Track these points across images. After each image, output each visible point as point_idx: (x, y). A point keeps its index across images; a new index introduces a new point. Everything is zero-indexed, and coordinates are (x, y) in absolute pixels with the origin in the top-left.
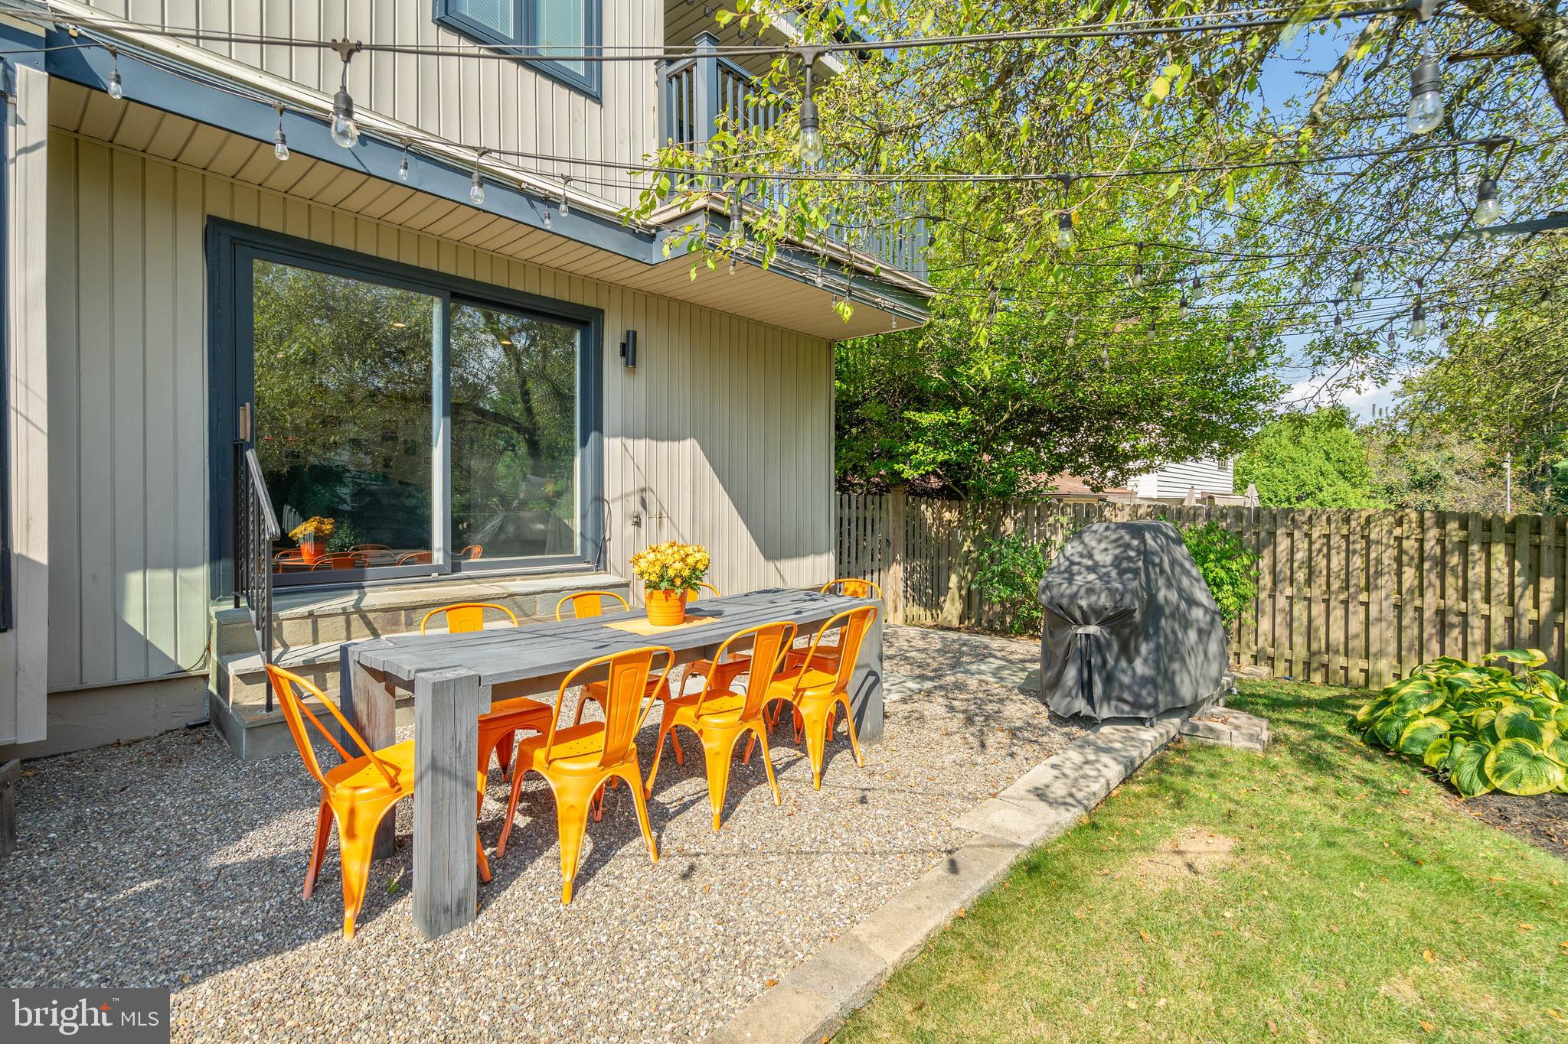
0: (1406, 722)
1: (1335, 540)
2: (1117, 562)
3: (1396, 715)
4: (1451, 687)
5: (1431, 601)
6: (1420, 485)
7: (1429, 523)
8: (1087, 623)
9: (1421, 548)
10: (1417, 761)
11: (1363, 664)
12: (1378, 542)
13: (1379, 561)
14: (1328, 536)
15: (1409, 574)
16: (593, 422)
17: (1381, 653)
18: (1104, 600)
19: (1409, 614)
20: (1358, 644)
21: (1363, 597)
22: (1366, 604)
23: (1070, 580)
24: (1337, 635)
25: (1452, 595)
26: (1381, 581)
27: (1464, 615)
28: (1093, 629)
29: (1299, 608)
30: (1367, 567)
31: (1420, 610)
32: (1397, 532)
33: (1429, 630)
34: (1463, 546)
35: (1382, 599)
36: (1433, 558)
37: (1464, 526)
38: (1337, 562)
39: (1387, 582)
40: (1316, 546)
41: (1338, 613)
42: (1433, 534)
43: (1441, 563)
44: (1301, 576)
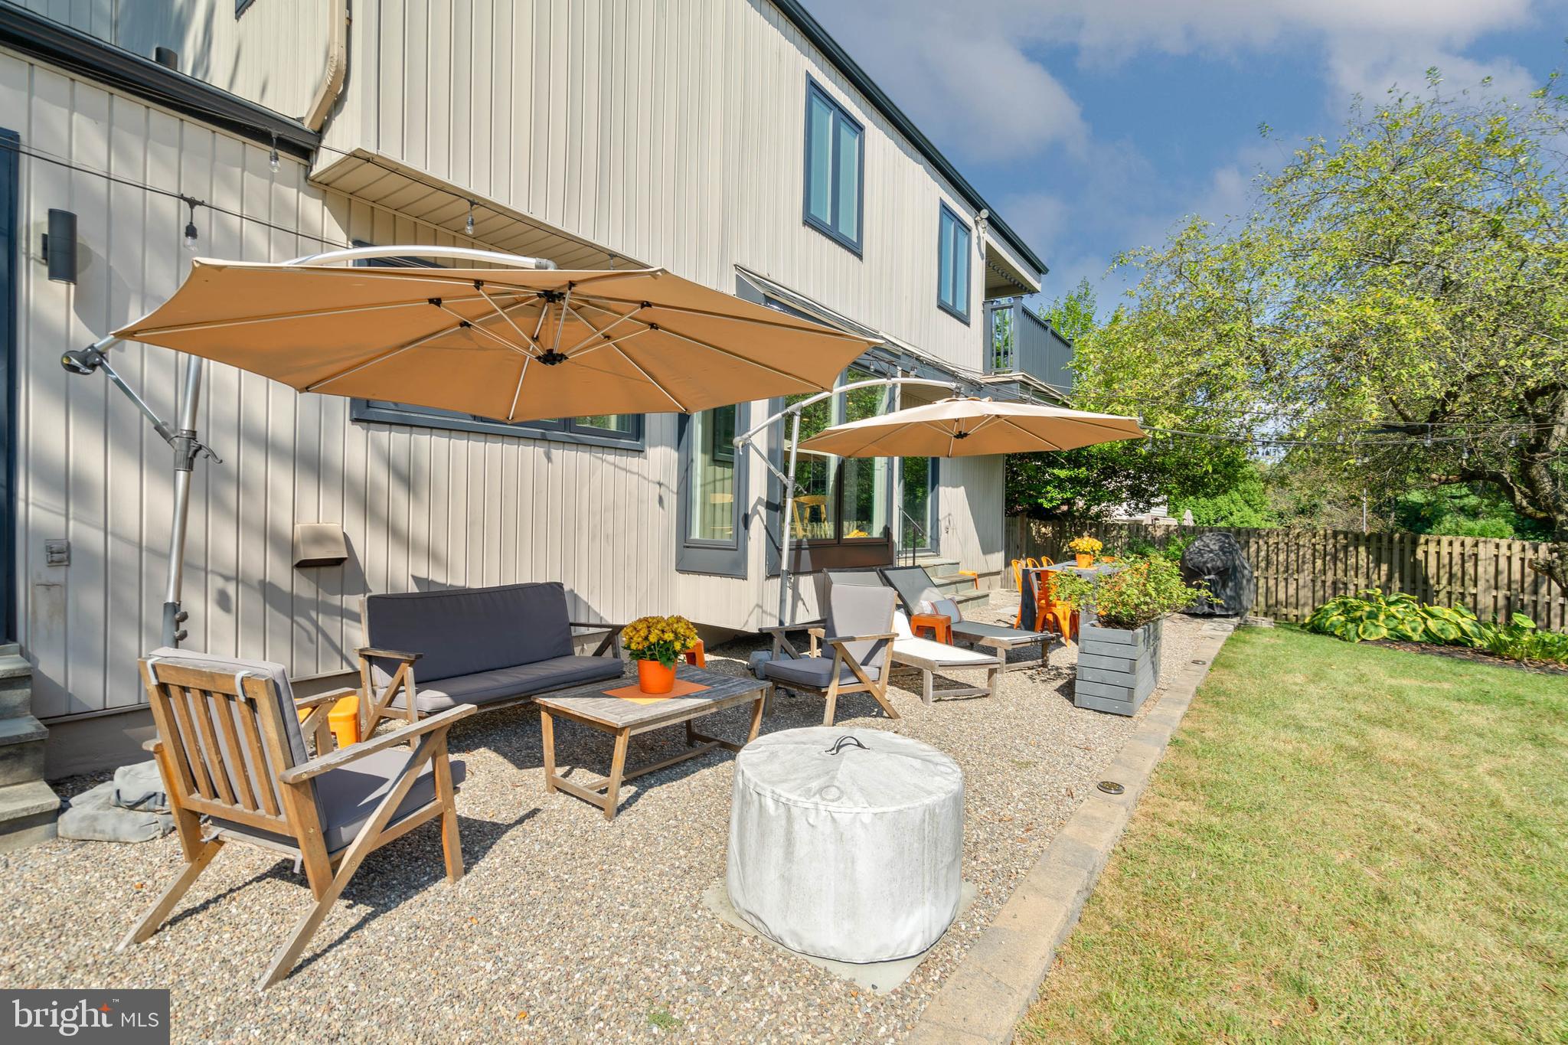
0: (1327, 619)
1: (1282, 545)
2: (1221, 549)
3: (1322, 618)
4: (1345, 604)
5: (1330, 577)
6: (1302, 512)
7: (1329, 536)
8: (1209, 574)
9: (1325, 550)
10: (1332, 634)
11: (1295, 612)
12: (1304, 546)
13: (1304, 555)
14: (1277, 543)
15: (1319, 562)
16: (935, 482)
17: (1304, 605)
18: (1219, 563)
19: (1319, 584)
20: (1293, 600)
21: (1296, 576)
22: (1297, 580)
23: (1202, 556)
24: (1282, 596)
25: (1340, 573)
26: (1306, 567)
27: (1345, 584)
28: (1212, 577)
29: (1262, 582)
30: (1297, 560)
31: (1324, 582)
32: (1313, 540)
33: (1329, 591)
34: (1345, 548)
35: (1305, 577)
36: (1331, 554)
37: (1346, 538)
38: (1282, 557)
39: (1308, 567)
40: (1271, 548)
41: (1282, 584)
42: (1331, 541)
43: (1335, 558)
44: (1263, 564)
